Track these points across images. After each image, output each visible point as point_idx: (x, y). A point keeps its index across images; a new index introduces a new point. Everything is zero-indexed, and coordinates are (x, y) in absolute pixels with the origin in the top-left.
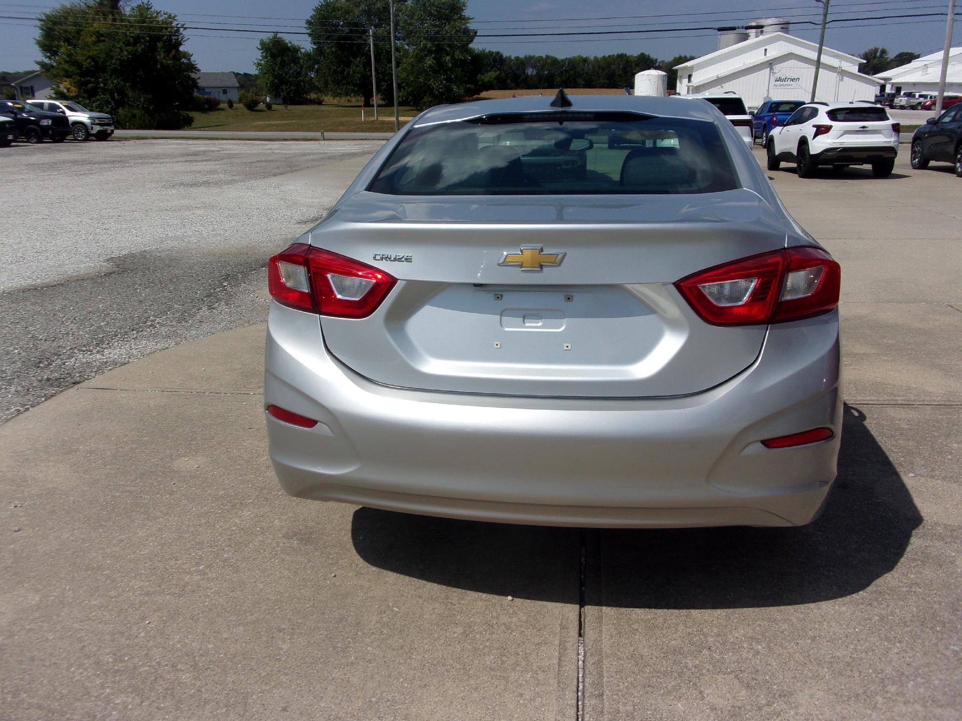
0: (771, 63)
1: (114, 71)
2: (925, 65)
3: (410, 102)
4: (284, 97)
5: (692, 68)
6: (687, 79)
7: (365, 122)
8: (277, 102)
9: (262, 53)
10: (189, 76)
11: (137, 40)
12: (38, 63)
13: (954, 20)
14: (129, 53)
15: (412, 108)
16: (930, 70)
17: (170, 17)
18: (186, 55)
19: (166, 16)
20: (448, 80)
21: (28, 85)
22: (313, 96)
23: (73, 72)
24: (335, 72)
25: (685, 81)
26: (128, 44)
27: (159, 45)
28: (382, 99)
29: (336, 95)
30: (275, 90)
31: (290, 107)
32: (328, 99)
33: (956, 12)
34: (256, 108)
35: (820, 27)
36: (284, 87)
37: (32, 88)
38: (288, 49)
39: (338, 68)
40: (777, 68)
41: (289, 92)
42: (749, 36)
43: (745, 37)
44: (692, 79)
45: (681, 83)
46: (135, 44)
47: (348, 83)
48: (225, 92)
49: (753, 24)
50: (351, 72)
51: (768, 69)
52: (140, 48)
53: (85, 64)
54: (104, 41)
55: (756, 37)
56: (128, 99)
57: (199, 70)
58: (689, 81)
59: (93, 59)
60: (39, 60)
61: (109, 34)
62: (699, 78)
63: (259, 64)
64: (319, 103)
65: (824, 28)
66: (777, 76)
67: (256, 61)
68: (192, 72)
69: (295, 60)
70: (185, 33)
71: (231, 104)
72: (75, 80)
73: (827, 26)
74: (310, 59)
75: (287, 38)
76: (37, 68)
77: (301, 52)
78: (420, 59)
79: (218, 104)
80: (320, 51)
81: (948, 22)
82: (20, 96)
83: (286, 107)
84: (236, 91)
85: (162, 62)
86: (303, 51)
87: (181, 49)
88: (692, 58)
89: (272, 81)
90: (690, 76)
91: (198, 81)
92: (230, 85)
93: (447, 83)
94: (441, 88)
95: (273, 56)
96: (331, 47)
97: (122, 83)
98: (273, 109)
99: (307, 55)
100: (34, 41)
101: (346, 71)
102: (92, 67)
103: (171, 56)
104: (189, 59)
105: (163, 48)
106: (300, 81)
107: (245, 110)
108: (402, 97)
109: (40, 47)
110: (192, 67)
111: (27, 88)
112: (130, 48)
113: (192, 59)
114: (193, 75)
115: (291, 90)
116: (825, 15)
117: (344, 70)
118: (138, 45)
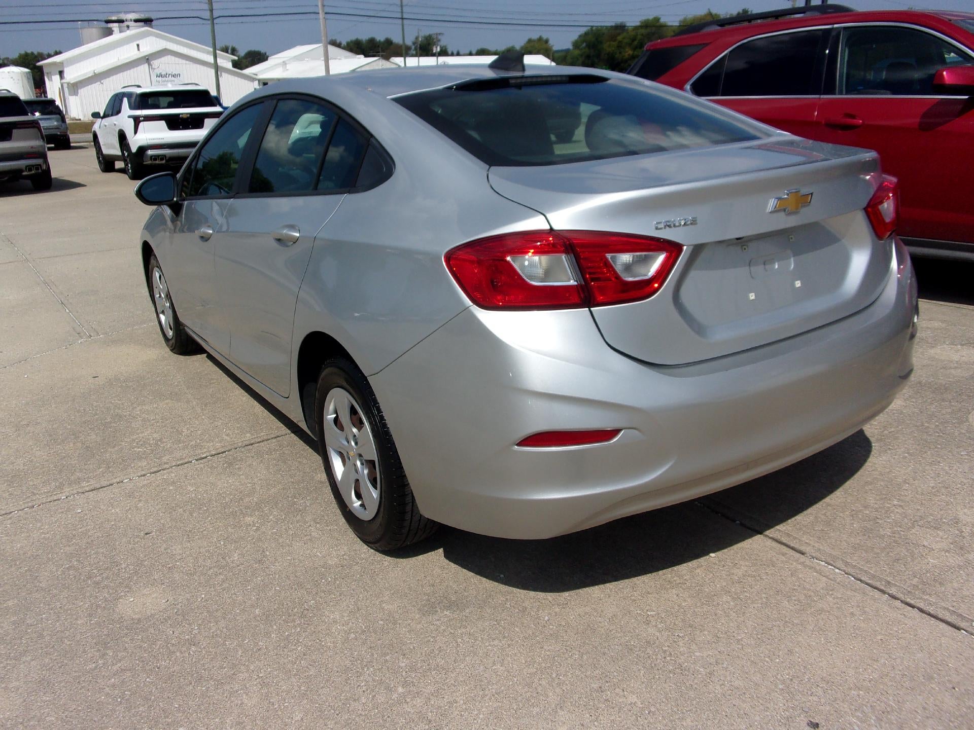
0: (148, 59)
2: (284, 62)
5: (62, 63)
6: (58, 76)
13: (325, 19)
16: (288, 67)
25: (56, 78)
33: (326, 11)
35: (209, 22)
40: (155, 63)
42: (113, 31)
43: (110, 32)
44: (65, 75)
45: (50, 80)
49: (114, 18)
51: (146, 65)
55: (121, 32)
58: (62, 77)
62: (73, 74)
65: (213, 24)
66: (158, 72)
73: (215, 21)
81: (321, 20)
88: (57, 53)
90: (61, 73)
116: (211, 10)
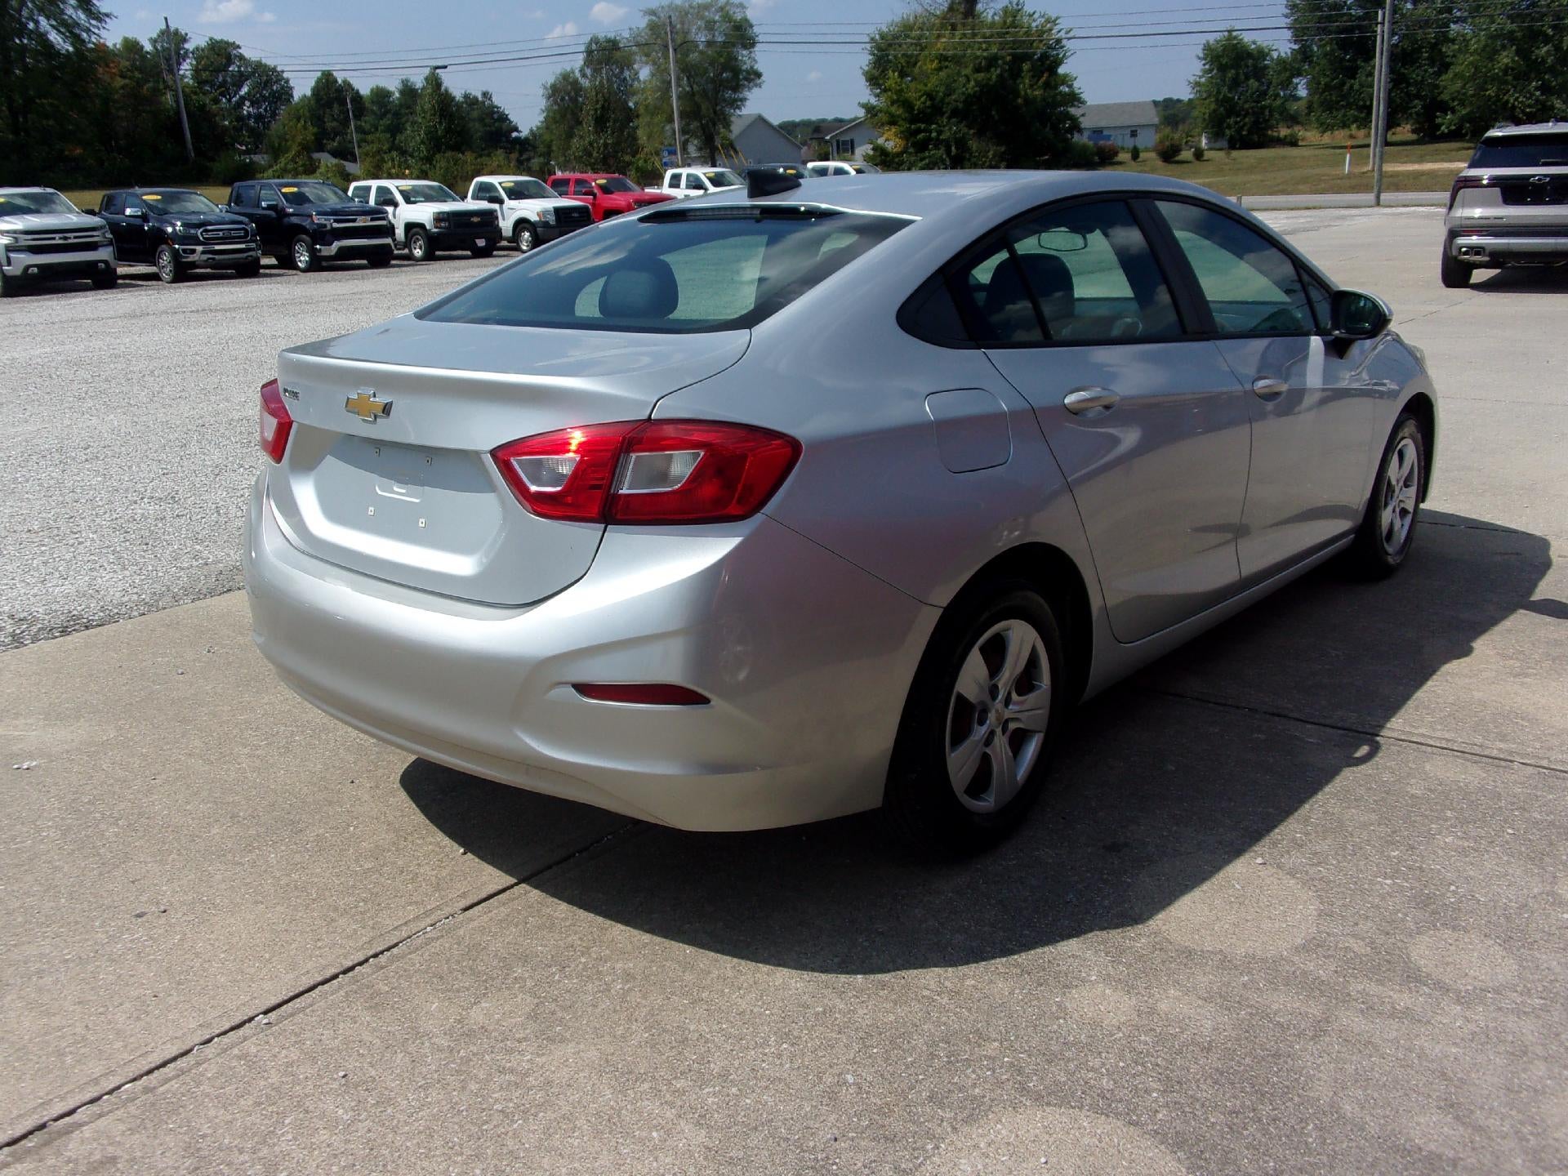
1: (955, 113)
3: (1466, 134)
4: (1231, 136)
7: (1350, 176)
8: (1218, 145)
9: (1204, 65)
10: (1068, 112)
11: (992, 61)
12: (864, 106)
14: (977, 83)
15: (1466, 145)
17: (1048, 21)
18: (1066, 80)
19: (1043, 20)
20: (1545, 89)
21: (847, 138)
22: (1284, 132)
23: (899, 116)
24: (1327, 87)
26: (978, 70)
27: (1026, 66)
28: (1413, 131)
29: (1325, 128)
30: (1216, 127)
31: (1235, 154)
32: (1310, 135)
34: (1177, 158)
36: (1231, 121)
37: (852, 142)
38: (1249, 55)
39: (1333, 80)
41: (1242, 128)
46: (987, 69)
47: (1349, 106)
48: (1134, 134)
50: (1356, 87)
52: (995, 73)
53: (918, 104)
54: (947, 67)
56: (971, 154)
57: (1084, 103)
59: (930, 96)
60: (864, 101)
61: (954, 56)
63: (1197, 84)
64: (1293, 142)
67: (1192, 79)
68: (1073, 106)
69: (1259, 72)
70: (1068, 45)
71: (1135, 154)
72: (902, 129)
74: (1285, 69)
75: (1247, 38)
76: (861, 113)
77: (1272, 59)
78: (1491, 53)
79: (1116, 154)
80: (1304, 54)
82: (835, 154)
83: (1228, 154)
84: (1152, 130)
85: (1026, 94)
86: (1275, 55)
87: (1061, 70)
89: (1214, 111)
91: (1081, 119)
92: (1143, 121)
93: (1542, 94)
94: (1529, 106)
95: (1222, 69)
96: (1325, 45)
97: (965, 130)
98: (1205, 158)
99: (1281, 61)
100: (861, 72)
101: (1348, 85)
102: (928, 107)
103: (1040, 83)
104: (1070, 86)
105: (1029, 71)
106: (1263, 108)
107: (1159, 163)
108: (1450, 124)
109: (867, 81)
110: (1074, 99)
111: (844, 143)
112: (980, 76)
113: (1076, 84)
114: (1073, 111)
115: (1244, 125)
117: (1343, 84)
118: (993, 69)
